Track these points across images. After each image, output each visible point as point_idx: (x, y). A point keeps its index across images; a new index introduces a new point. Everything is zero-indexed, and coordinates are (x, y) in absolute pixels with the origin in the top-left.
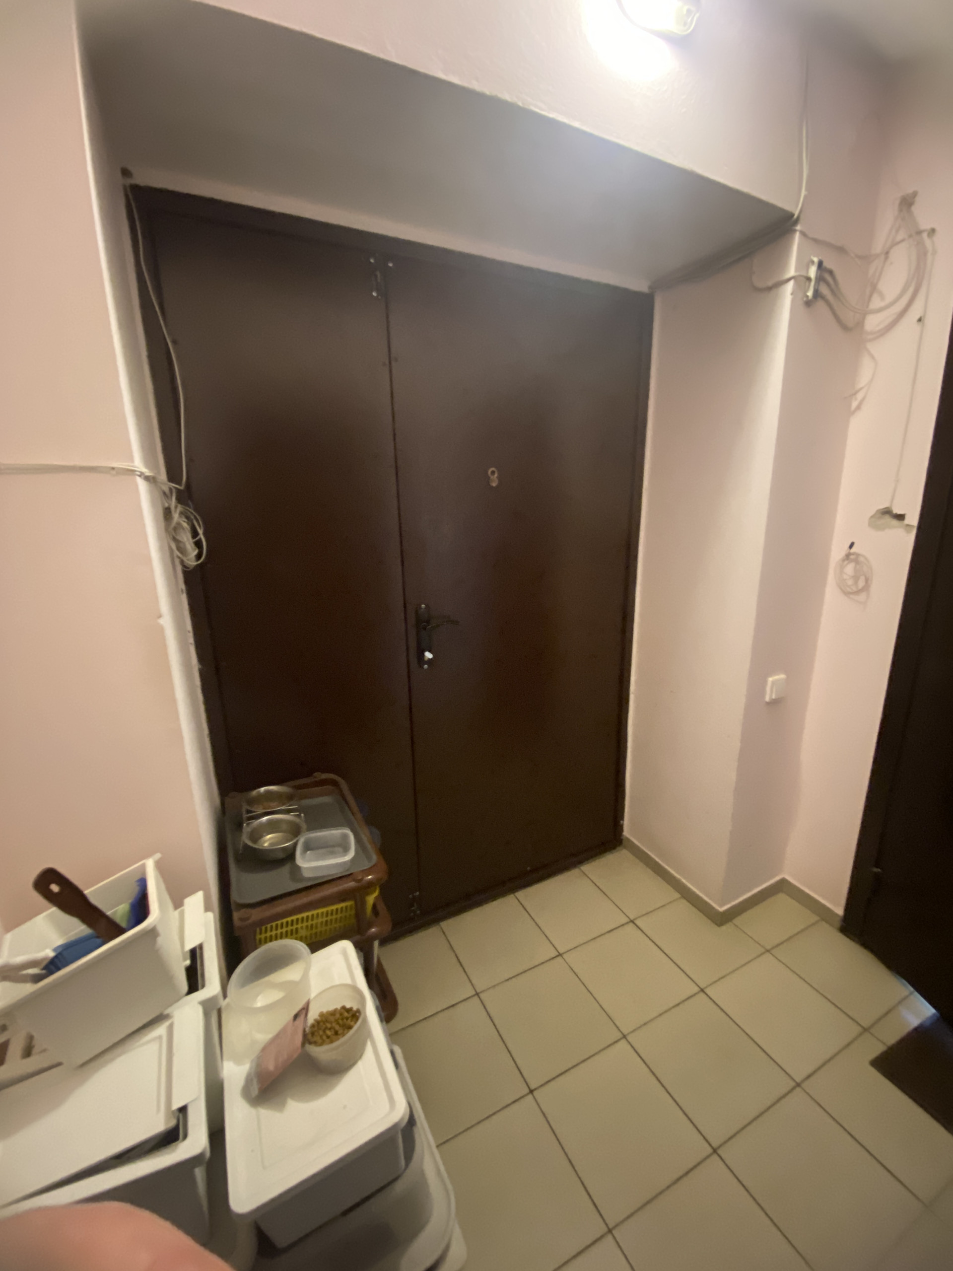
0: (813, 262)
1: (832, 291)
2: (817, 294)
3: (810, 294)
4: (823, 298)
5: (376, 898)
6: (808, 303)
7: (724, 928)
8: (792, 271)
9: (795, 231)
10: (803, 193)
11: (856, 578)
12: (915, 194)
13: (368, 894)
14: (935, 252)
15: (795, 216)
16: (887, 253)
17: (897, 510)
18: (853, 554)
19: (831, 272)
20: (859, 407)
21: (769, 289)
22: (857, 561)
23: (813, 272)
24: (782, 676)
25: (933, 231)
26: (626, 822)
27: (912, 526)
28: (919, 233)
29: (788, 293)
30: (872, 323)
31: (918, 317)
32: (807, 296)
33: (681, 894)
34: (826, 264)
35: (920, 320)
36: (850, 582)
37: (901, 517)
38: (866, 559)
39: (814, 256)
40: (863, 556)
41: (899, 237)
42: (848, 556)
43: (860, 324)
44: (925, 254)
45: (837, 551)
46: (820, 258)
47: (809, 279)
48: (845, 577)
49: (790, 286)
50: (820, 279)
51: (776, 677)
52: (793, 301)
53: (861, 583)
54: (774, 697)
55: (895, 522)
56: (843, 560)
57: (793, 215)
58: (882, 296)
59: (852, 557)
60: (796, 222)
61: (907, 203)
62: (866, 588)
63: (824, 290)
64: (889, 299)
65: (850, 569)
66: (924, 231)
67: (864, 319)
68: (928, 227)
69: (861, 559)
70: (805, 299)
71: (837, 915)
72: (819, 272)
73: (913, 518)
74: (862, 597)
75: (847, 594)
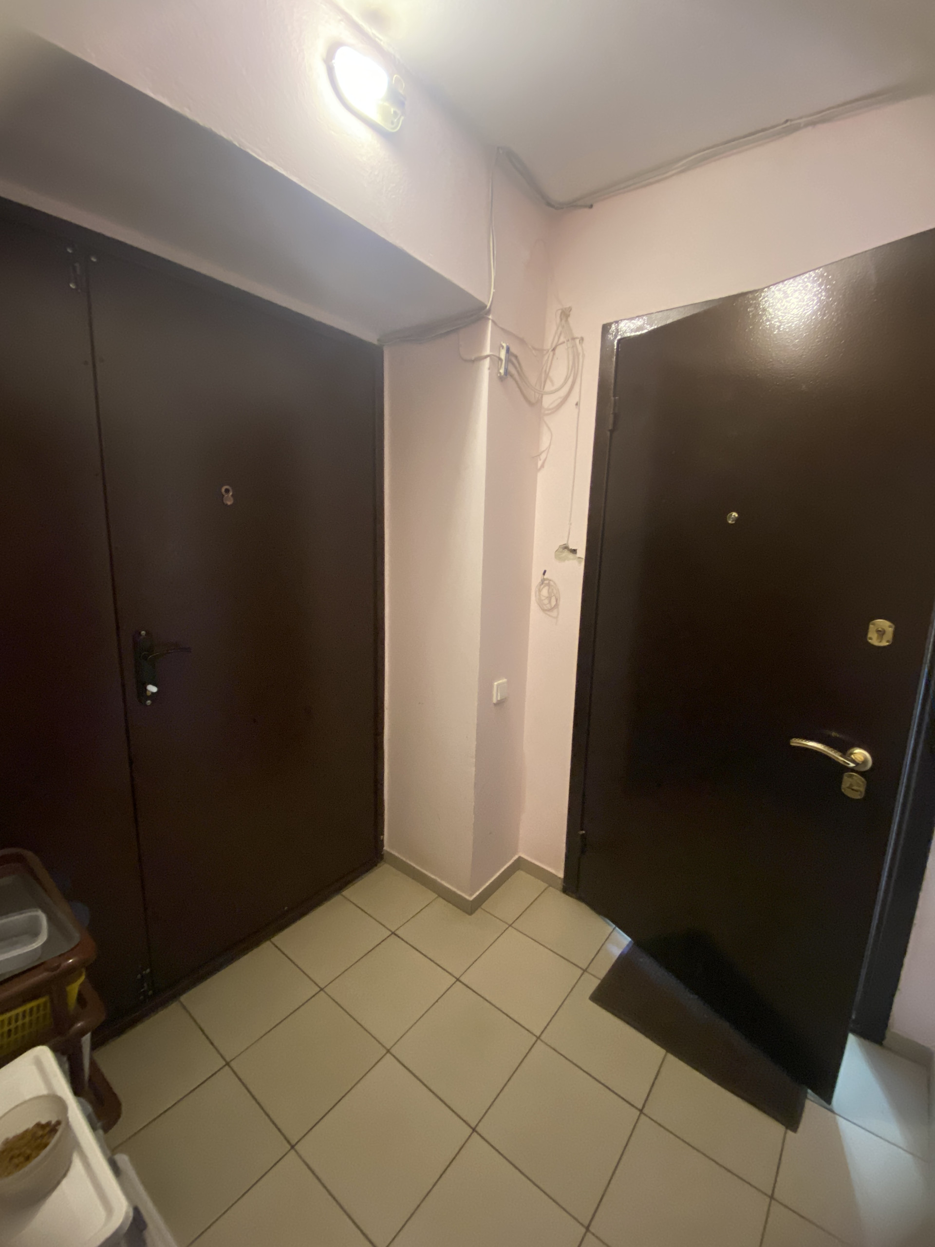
0: (503, 347)
1: (518, 372)
2: (507, 372)
3: (502, 371)
4: (512, 376)
5: (82, 984)
6: (501, 379)
7: (473, 916)
8: (487, 351)
9: (489, 319)
10: (492, 290)
11: (549, 598)
12: (570, 309)
13: (69, 983)
14: (584, 356)
15: (488, 308)
16: (554, 350)
17: (572, 547)
18: (547, 579)
19: (516, 357)
20: (543, 466)
21: (473, 361)
22: (549, 585)
23: (503, 354)
24: (505, 680)
25: (582, 339)
26: (386, 837)
27: (582, 558)
28: (574, 339)
29: (485, 368)
30: (548, 401)
31: (575, 403)
32: (500, 373)
33: (437, 894)
34: (512, 350)
35: (577, 404)
36: (546, 602)
37: (574, 551)
38: (555, 583)
39: (503, 342)
40: (553, 581)
41: (562, 339)
42: (543, 581)
43: (540, 401)
44: (578, 354)
45: (536, 578)
46: (508, 344)
47: (500, 359)
48: (543, 598)
49: (487, 362)
50: (508, 360)
51: (500, 682)
52: (490, 374)
53: (553, 603)
54: (499, 699)
55: (571, 556)
56: (541, 585)
57: (486, 306)
58: (553, 384)
59: (546, 582)
60: (489, 312)
61: (565, 314)
62: (557, 606)
63: (512, 370)
64: (557, 385)
65: (545, 592)
66: (577, 338)
67: (542, 397)
68: (579, 336)
69: (551, 583)
70: (499, 375)
71: (560, 878)
72: (507, 355)
73: (582, 553)
74: (554, 613)
75: (544, 610)
